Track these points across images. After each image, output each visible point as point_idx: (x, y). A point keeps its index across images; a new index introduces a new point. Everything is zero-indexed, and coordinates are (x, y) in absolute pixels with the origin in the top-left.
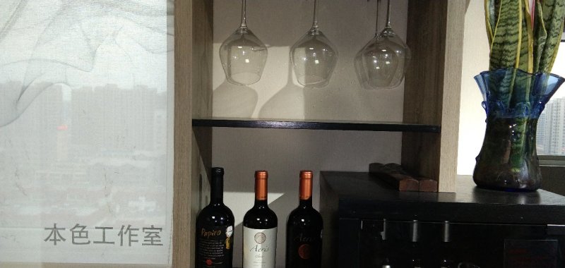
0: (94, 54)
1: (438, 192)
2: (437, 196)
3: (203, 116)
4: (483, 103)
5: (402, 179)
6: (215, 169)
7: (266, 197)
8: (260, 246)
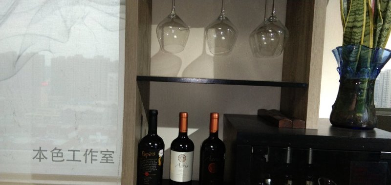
0: (69, 31)
1: (305, 129)
2: (305, 131)
3: (144, 75)
4: (338, 68)
5: (280, 120)
6: (151, 111)
7: (187, 130)
8: (182, 164)
